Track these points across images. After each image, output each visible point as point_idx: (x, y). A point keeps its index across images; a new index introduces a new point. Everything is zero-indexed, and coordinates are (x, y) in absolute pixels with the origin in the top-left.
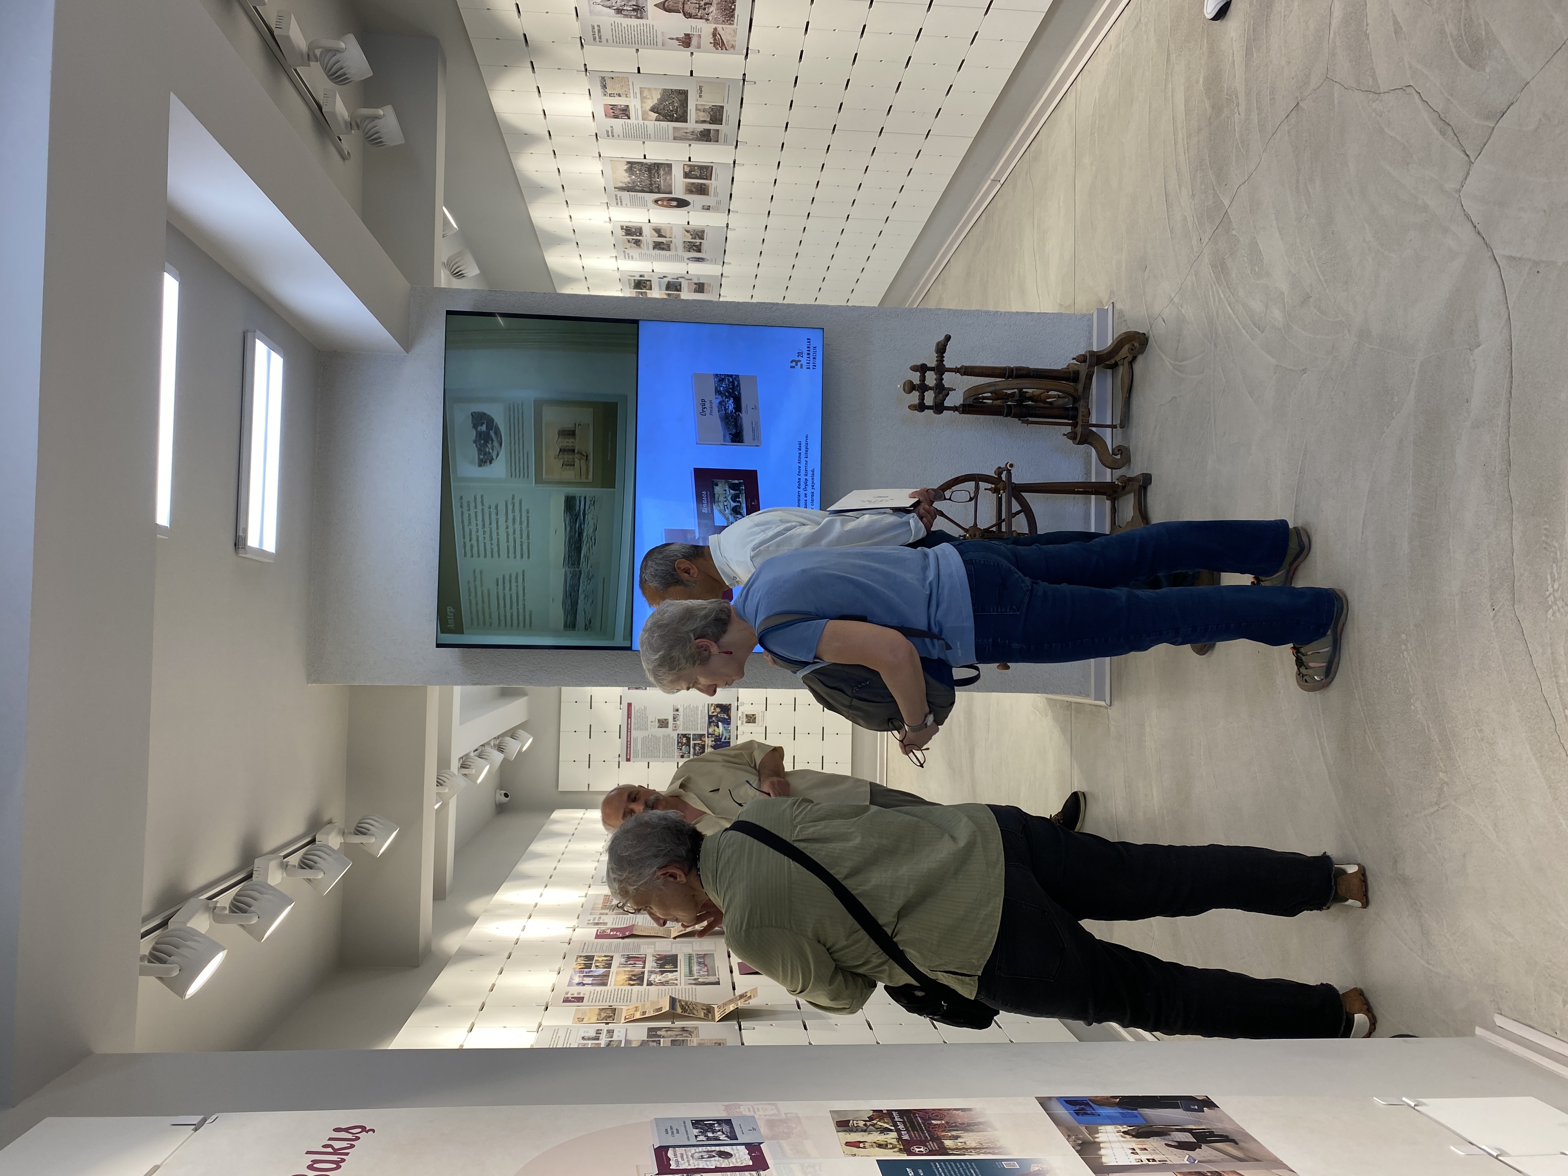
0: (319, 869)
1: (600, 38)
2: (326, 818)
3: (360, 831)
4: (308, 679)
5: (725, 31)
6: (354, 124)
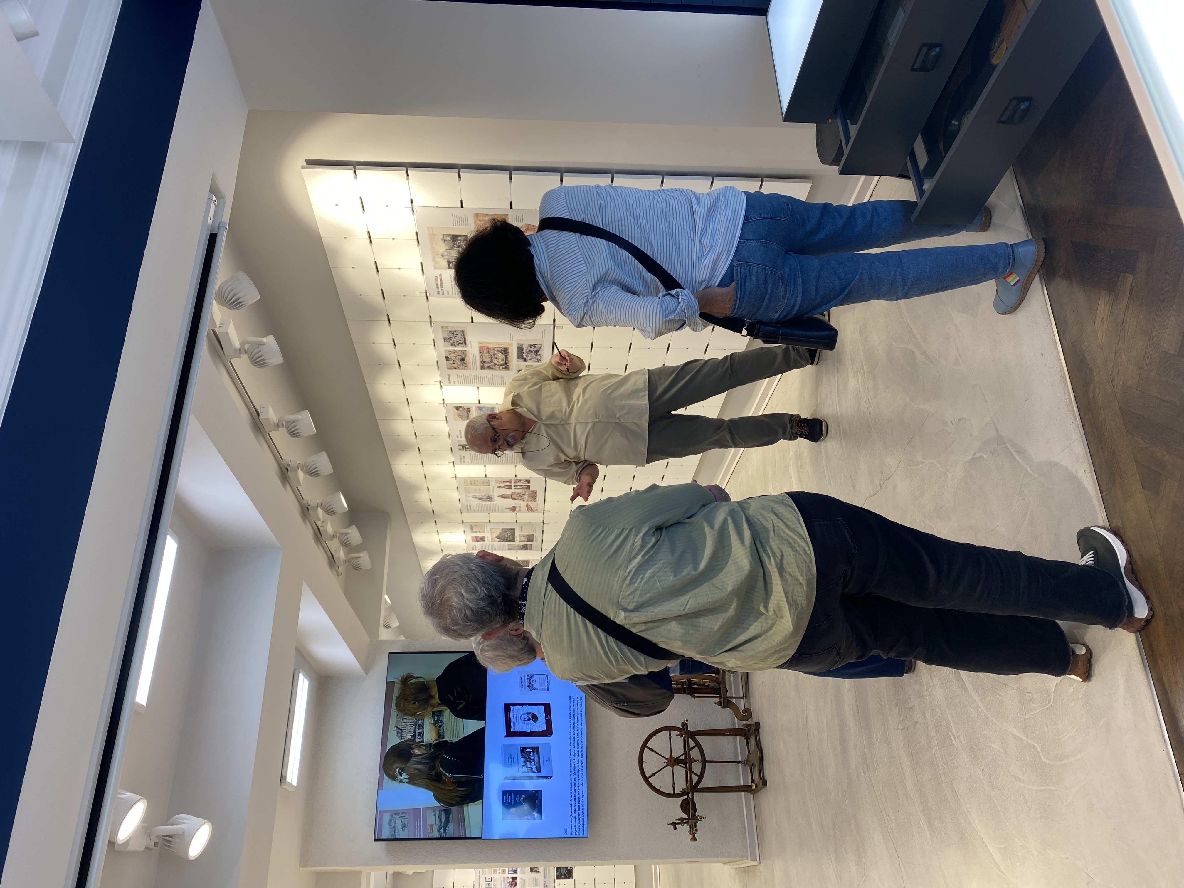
1: (471, 509)
4: (300, 865)
5: (532, 504)
6: (347, 561)
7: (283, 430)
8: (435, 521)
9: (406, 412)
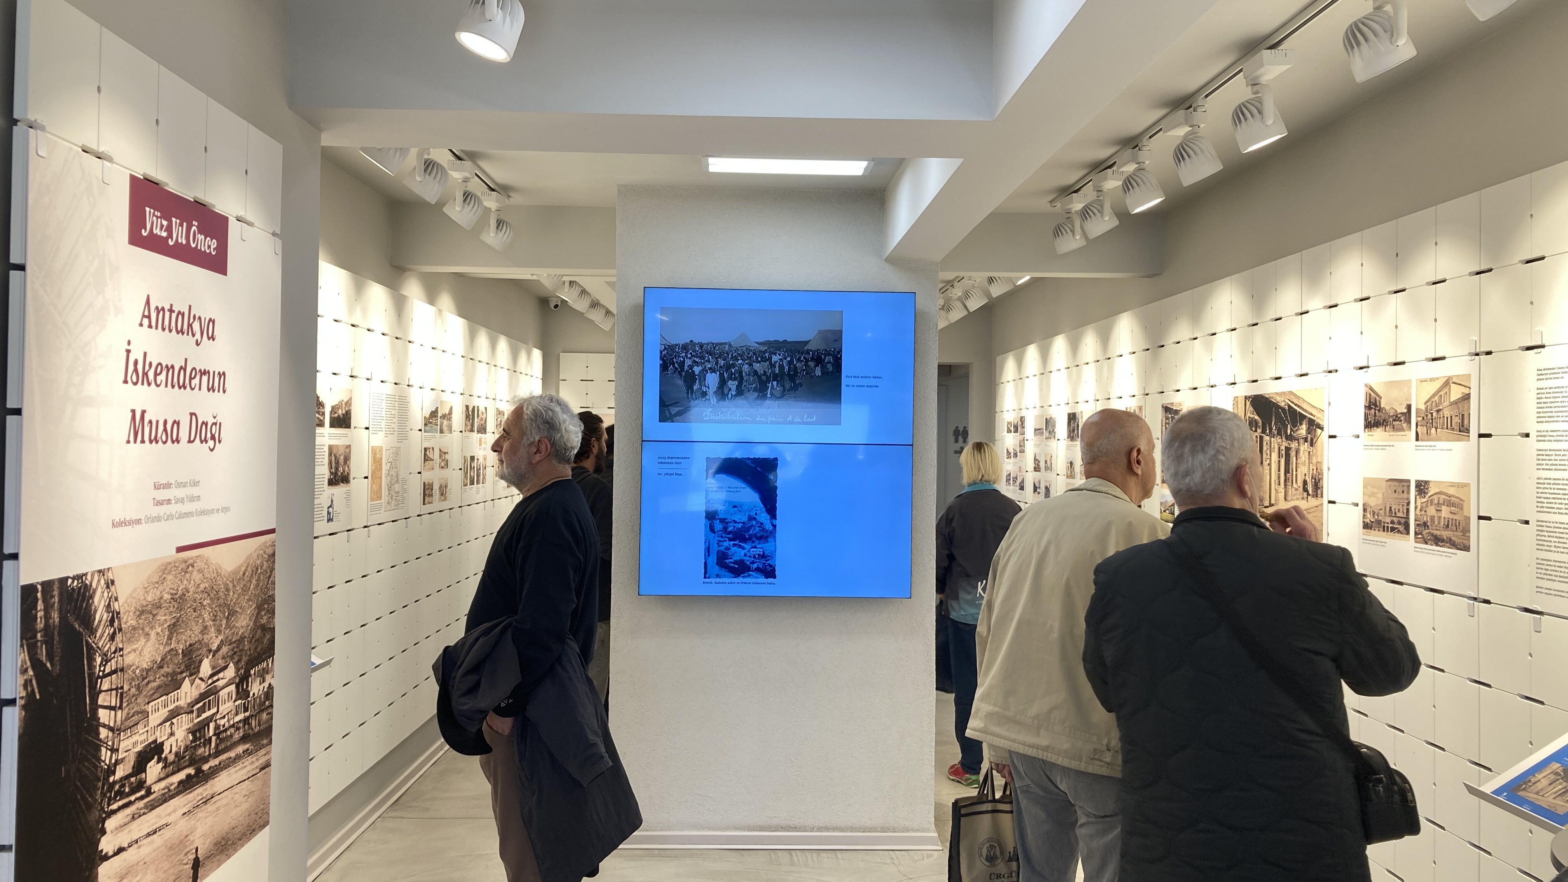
0: (463, 207)
2: (511, 194)
3: (500, 223)
4: (621, 186)
6: (1069, 215)
7: (1246, 94)
8: (1148, 350)
9: (1315, 303)
